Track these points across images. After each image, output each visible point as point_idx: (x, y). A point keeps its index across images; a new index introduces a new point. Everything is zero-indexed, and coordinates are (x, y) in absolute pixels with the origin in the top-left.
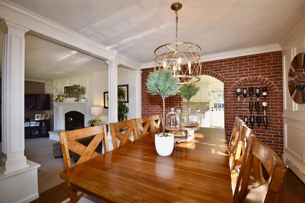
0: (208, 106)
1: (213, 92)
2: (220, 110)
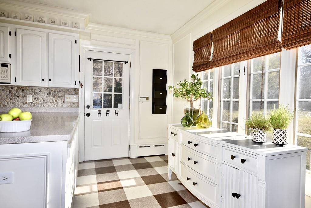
0: (75, 101)
1: (90, 60)
2: (108, 115)
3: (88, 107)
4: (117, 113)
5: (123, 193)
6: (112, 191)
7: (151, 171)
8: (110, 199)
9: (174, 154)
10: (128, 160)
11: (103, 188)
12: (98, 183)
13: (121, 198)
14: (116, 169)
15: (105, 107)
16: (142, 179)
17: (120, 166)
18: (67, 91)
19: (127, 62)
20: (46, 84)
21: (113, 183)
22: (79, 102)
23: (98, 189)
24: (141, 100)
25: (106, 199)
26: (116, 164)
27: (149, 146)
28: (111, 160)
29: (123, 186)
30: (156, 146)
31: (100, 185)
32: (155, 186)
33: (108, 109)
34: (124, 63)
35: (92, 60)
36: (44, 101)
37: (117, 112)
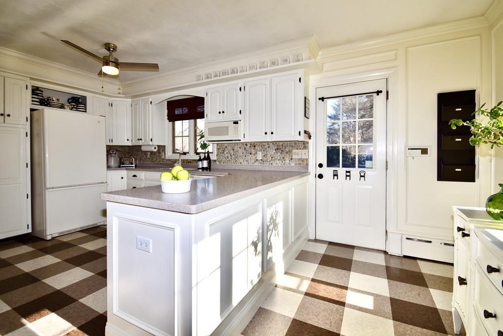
0: (304, 157)
1: (323, 101)
2: (348, 178)
3: (321, 165)
4: (364, 176)
5: (340, 316)
6: (325, 302)
7: (419, 295)
8: (314, 316)
9: (465, 280)
10: (382, 256)
11: (315, 290)
12: (313, 280)
13: (331, 323)
14: (353, 266)
15: (344, 166)
16: (389, 304)
17: (362, 262)
18: (295, 144)
19: (381, 92)
20: (269, 138)
21: (335, 289)
22: (308, 159)
23: (307, 290)
24: (410, 154)
25: (308, 314)
26: (357, 256)
27: (430, 242)
28: (353, 247)
29: (347, 302)
30: (445, 244)
31: (314, 283)
32: (411, 332)
33: (348, 169)
34: (375, 94)
35: (325, 100)
36: (272, 158)
37: (362, 174)
